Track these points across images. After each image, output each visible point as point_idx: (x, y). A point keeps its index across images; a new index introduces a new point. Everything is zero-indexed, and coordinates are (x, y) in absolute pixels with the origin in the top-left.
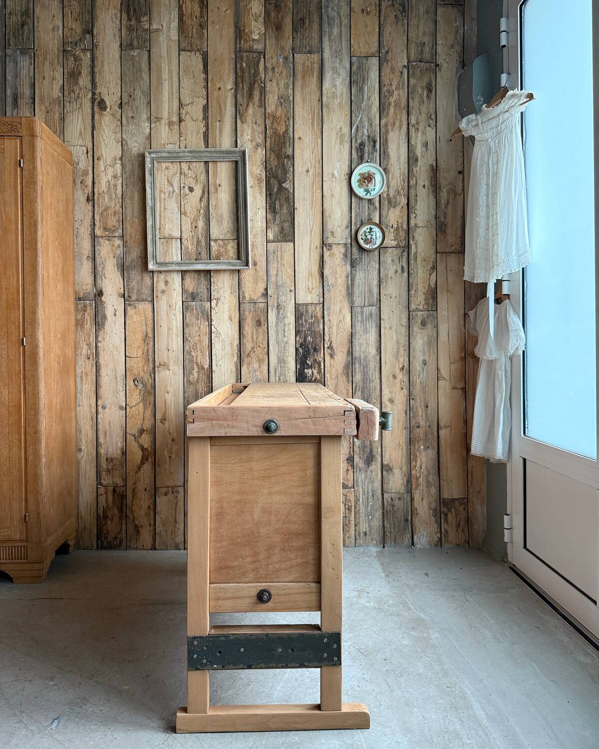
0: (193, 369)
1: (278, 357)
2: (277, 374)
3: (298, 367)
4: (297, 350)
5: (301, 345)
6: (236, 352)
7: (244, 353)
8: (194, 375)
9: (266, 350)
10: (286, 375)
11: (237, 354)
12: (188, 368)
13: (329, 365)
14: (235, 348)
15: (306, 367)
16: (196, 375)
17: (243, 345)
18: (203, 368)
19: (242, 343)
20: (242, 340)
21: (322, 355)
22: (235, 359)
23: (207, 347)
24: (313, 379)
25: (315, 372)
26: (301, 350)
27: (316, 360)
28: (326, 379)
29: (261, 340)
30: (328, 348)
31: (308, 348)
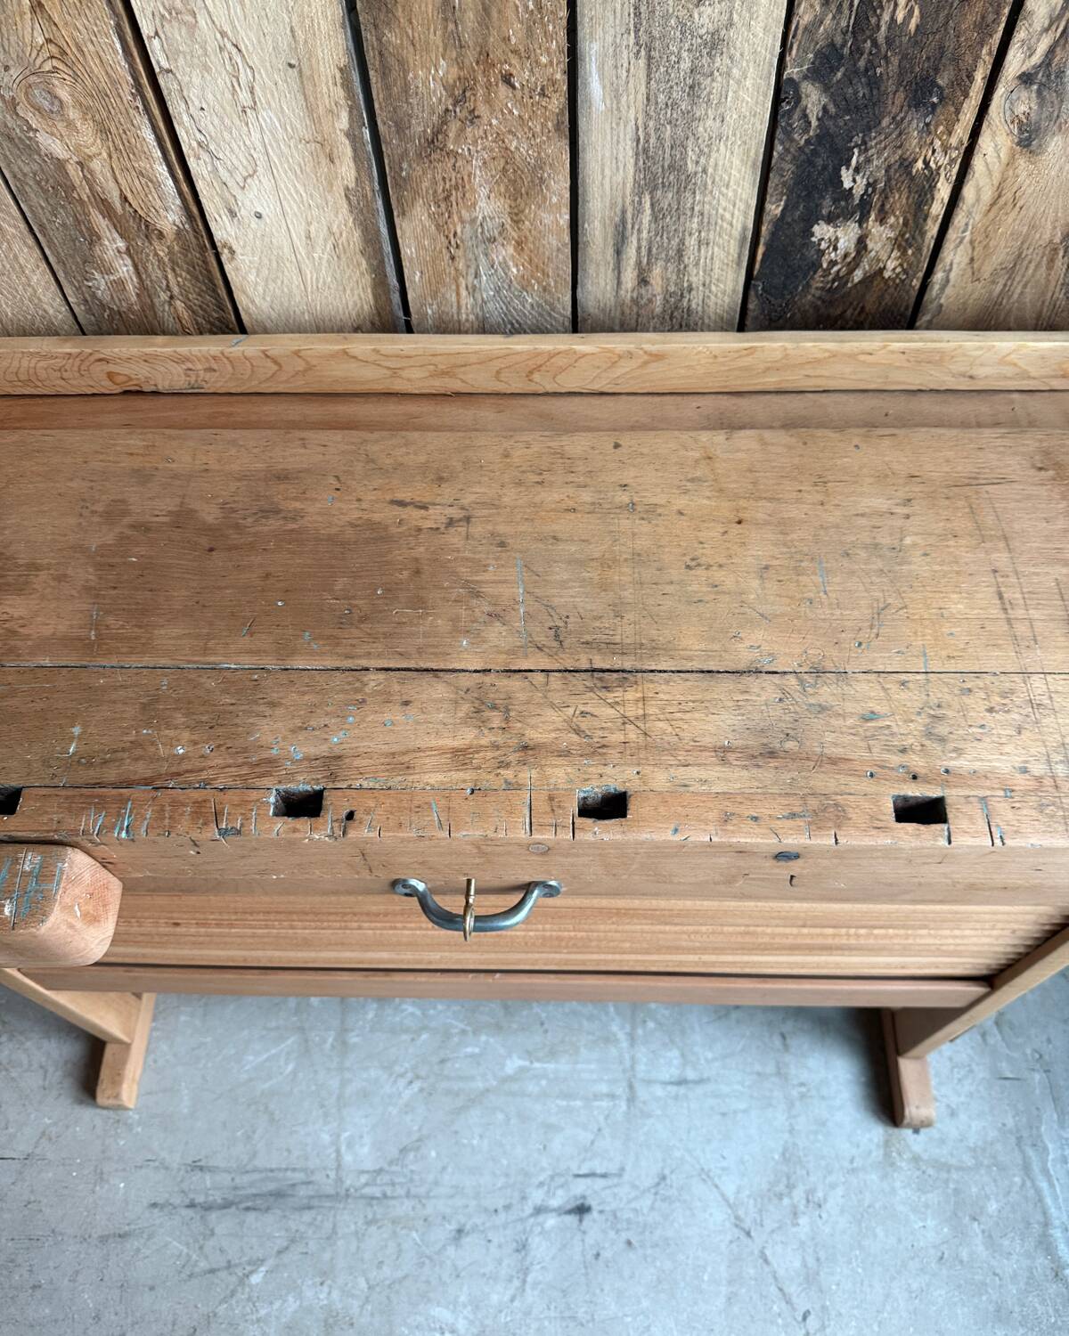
0: (94, 238)
1: (643, 152)
2: (631, 253)
3: (774, 209)
4: (783, 94)
5: (825, 64)
6: (344, 121)
7: (401, 128)
8: (107, 270)
9: (558, 102)
10: (689, 257)
11: (352, 136)
12: (58, 237)
13: (987, 196)
14: (332, 92)
15: (827, 206)
16: (124, 269)
17: (385, 72)
18: (150, 231)
19: (371, 56)
20: (368, 36)
21: (961, 132)
22: (347, 171)
23: (127, 90)
24: (858, 275)
25: (880, 235)
26: (814, 99)
27: (906, 165)
28: (938, 276)
29: (516, 33)
30: (1026, 79)
31: (874, 83)
